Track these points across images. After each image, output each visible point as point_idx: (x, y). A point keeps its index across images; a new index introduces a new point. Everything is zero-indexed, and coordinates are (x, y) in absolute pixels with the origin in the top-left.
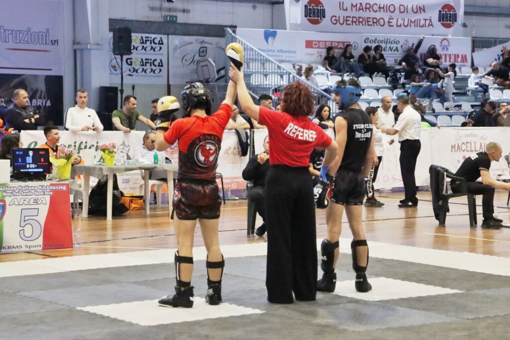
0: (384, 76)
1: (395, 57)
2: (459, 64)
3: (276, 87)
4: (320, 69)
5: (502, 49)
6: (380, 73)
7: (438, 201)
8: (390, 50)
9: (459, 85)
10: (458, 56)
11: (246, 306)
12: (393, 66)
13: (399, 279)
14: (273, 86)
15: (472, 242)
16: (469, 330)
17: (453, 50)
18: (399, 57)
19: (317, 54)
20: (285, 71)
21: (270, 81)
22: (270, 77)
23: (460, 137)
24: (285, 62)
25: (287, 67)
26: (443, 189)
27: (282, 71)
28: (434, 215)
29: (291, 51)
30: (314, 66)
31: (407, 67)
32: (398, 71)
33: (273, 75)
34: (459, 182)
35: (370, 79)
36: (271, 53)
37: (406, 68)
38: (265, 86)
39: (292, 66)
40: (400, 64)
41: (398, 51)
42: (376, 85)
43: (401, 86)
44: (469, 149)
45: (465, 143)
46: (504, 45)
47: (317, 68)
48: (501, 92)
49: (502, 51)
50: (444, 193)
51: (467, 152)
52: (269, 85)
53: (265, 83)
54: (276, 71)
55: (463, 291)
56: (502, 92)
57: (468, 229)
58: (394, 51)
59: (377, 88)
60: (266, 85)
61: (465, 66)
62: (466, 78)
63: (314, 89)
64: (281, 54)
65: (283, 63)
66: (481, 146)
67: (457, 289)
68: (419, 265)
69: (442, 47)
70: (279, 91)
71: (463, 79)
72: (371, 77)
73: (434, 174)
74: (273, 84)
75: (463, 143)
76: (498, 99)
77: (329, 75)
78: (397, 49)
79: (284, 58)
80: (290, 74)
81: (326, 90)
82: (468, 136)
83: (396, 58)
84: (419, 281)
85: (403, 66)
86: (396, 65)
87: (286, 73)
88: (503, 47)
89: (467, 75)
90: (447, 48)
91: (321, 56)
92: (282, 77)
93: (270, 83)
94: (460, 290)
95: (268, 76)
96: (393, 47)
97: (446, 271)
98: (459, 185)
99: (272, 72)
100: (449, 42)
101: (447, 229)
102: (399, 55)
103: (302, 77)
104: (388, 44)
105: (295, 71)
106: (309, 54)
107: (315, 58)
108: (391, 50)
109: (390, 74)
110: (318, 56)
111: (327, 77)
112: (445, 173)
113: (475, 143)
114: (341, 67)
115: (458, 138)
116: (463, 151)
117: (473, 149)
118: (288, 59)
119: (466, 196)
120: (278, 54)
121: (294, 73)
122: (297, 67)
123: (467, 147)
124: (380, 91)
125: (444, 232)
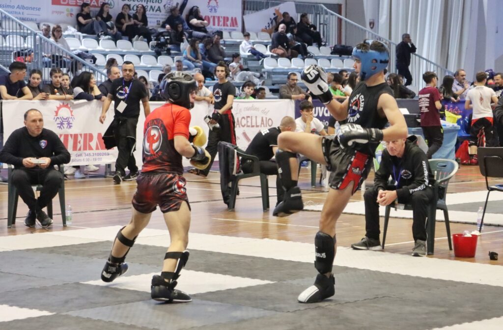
0: (146, 40)
1: (157, 18)
2: (229, 27)
3: (19, 50)
4: (71, 30)
5: (274, 12)
6: (141, 36)
7: (228, 182)
8: (151, 10)
9: (230, 51)
10: (228, 18)
11: (31, 308)
12: (155, 28)
13: (201, 270)
14: (15, 49)
15: (265, 227)
16: (293, 323)
17: (222, 12)
18: (162, 18)
19: (66, 13)
20: (29, 32)
21: (11, 42)
22: (11, 39)
23: (240, 110)
24: (27, 20)
25: (31, 26)
26: (233, 169)
27: (26, 31)
28: (222, 198)
29: (34, 8)
30: (62, 26)
31: (172, 30)
32: (161, 34)
33: (15, 36)
34: (251, 161)
35: (129, 43)
36: (10, 10)
37: (170, 31)
38: (4, 49)
39: (36, 26)
40: (163, 26)
41: (160, 11)
42: (137, 50)
43: (165, 52)
44: (249, 124)
45: (246, 118)
46: (277, 7)
47: (66, 29)
48: (275, 61)
49: (274, 14)
50: (234, 173)
51: (248, 128)
52: (10, 47)
53: (4, 45)
54: (18, 31)
55: (275, 282)
56: (277, 60)
57: (261, 213)
58: (157, 10)
59: (139, 54)
60: (6, 47)
61: (235, 30)
62: (236, 45)
63: (66, 54)
64: (21, 11)
65: (25, 22)
66: (262, 120)
67: (268, 279)
68: (219, 254)
69: (210, 8)
70: (22, 55)
71: (233, 45)
72: (130, 40)
73: (223, 152)
74: (15, 46)
75: (243, 118)
76: (272, 68)
77: (81, 38)
78: (159, 9)
79: (25, 16)
80: (35, 35)
81: (79, 55)
82: (248, 109)
83: (159, 20)
84: (224, 272)
85: (167, 29)
86: (158, 27)
87: (31, 34)
88: (275, 9)
89: (238, 41)
90: (215, 10)
91: (71, 14)
92: (25, 37)
93: (11, 45)
94: (272, 280)
95: (8, 37)
96: (155, 7)
97: (250, 260)
98: (251, 164)
99: (13, 32)
100: (217, 3)
101: (238, 215)
102: (162, 16)
103: (50, 39)
104: (149, 3)
105: (41, 32)
106: (56, 12)
107: (63, 17)
108: (153, 10)
109: (152, 37)
110: (67, 15)
111: (79, 39)
112: (236, 151)
113: (256, 117)
114: (95, 28)
115: (238, 112)
116: (243, 126)
117: (254, 124)
118: (30, 17)
119: (259, 177)
120: (18, 10)
121: (40, 34)
122: (43, 27)
123: (247, 122)
124: (142, 57)
125: (234, 217)
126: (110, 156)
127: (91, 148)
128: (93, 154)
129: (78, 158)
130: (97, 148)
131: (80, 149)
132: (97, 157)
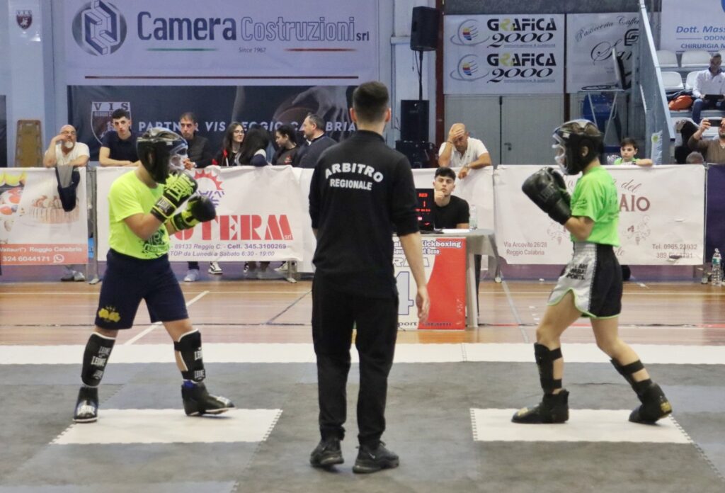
126: (287, 250)
127: (256, 237)
128: (261, 245)
129: (232, 251)
130: (267, 237)
131: (235, 238)
132: (267, 250)
